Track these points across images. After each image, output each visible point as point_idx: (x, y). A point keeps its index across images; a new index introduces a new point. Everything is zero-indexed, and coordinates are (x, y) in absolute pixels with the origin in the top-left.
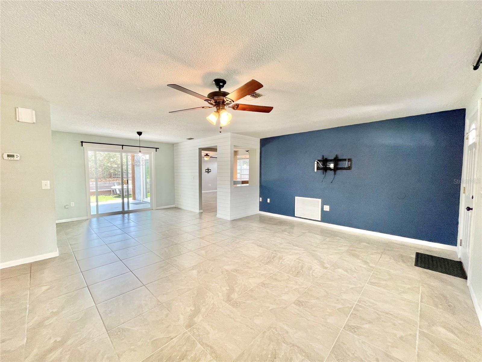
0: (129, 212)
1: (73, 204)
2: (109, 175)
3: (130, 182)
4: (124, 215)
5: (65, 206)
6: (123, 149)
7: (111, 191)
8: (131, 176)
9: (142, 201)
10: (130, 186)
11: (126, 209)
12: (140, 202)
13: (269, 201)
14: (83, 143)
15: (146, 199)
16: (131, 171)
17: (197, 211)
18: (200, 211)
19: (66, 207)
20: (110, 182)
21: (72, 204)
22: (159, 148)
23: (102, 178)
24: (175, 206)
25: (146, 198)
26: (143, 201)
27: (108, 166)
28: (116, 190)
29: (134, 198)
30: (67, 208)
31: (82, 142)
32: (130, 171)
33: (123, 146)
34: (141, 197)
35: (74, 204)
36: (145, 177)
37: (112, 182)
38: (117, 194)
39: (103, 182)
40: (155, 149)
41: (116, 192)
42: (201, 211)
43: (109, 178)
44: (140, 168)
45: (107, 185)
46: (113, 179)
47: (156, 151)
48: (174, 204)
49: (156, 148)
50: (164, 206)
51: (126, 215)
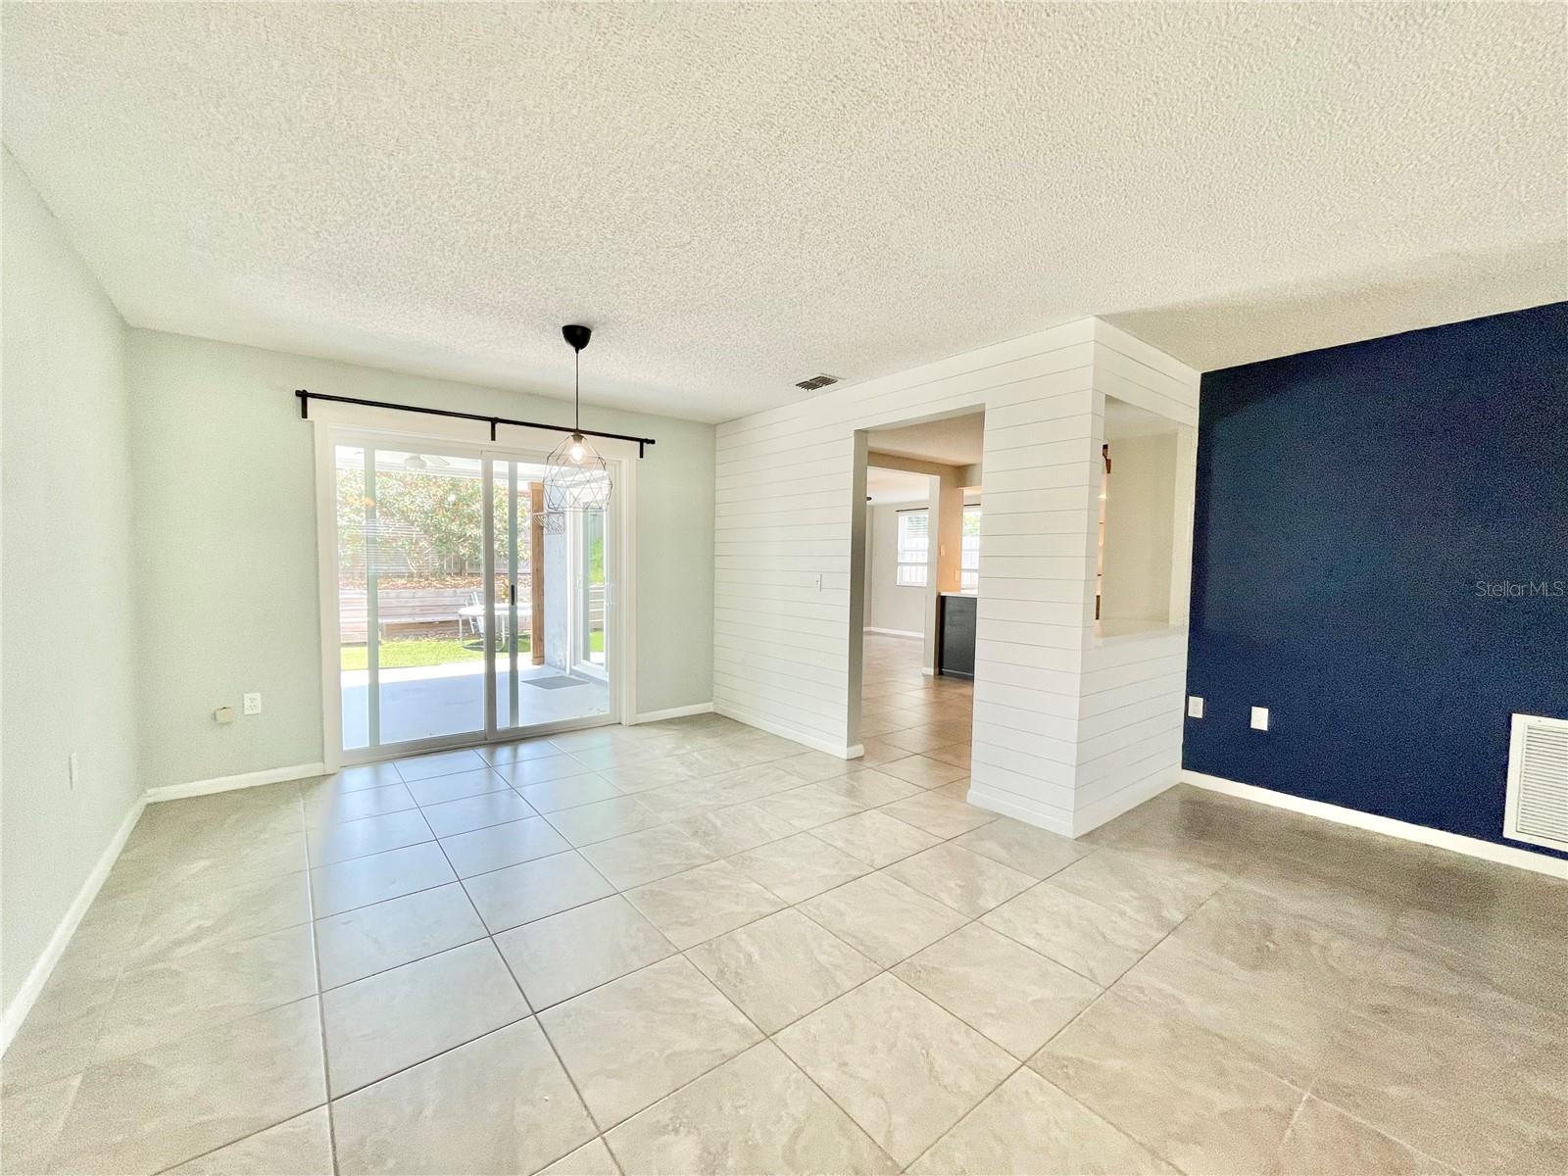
0: (517, 737)
1: (253, 703)
2: (455, 564)
3: (524, 591)
4: (492, 755)
5: (215, 715)
6: (493, 438)
7: (457, 621)
8: (529, 570)
9: (568, 672)
10: (525, 609)
11: (503, 722)
12: (562, 673)
13: (1260, 719)
14: (309, 399)
15: (586, 662)
16: (529, 553)
17: (840, 748)
18: (851, 748)
19: (222, 717)
20: (458, 590)
21: (252, 700)
22: (653, 442)
23: (433, 574)
24: (712, 710)
25: (584, 659)
26: (571, 670)
27: (452, 533)
28: (475, 620)
29: (540, 658)
30: (223, 724)
31: (303, 395)
32: (525, 550)
33: (498, 426)
34: (565, 654)
35: (258, 702)
36: (581, 573)
37: (463, 590)
38: (478, 635)
39: (433, 589)
40: (638, 444)
41: (476, 627)
42: (859, 750)
43: (457, 574)
44: (565, 539)
45: (447, 601)
46: (470, 579)
47: (641, 456)
48: (711, 701)
49: (642, 441)
50: (668, 708)
51: (504, 754)
